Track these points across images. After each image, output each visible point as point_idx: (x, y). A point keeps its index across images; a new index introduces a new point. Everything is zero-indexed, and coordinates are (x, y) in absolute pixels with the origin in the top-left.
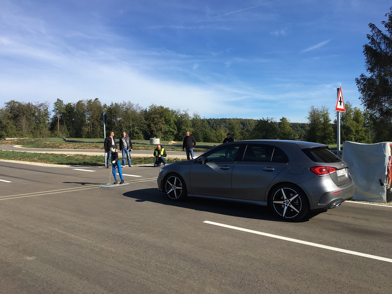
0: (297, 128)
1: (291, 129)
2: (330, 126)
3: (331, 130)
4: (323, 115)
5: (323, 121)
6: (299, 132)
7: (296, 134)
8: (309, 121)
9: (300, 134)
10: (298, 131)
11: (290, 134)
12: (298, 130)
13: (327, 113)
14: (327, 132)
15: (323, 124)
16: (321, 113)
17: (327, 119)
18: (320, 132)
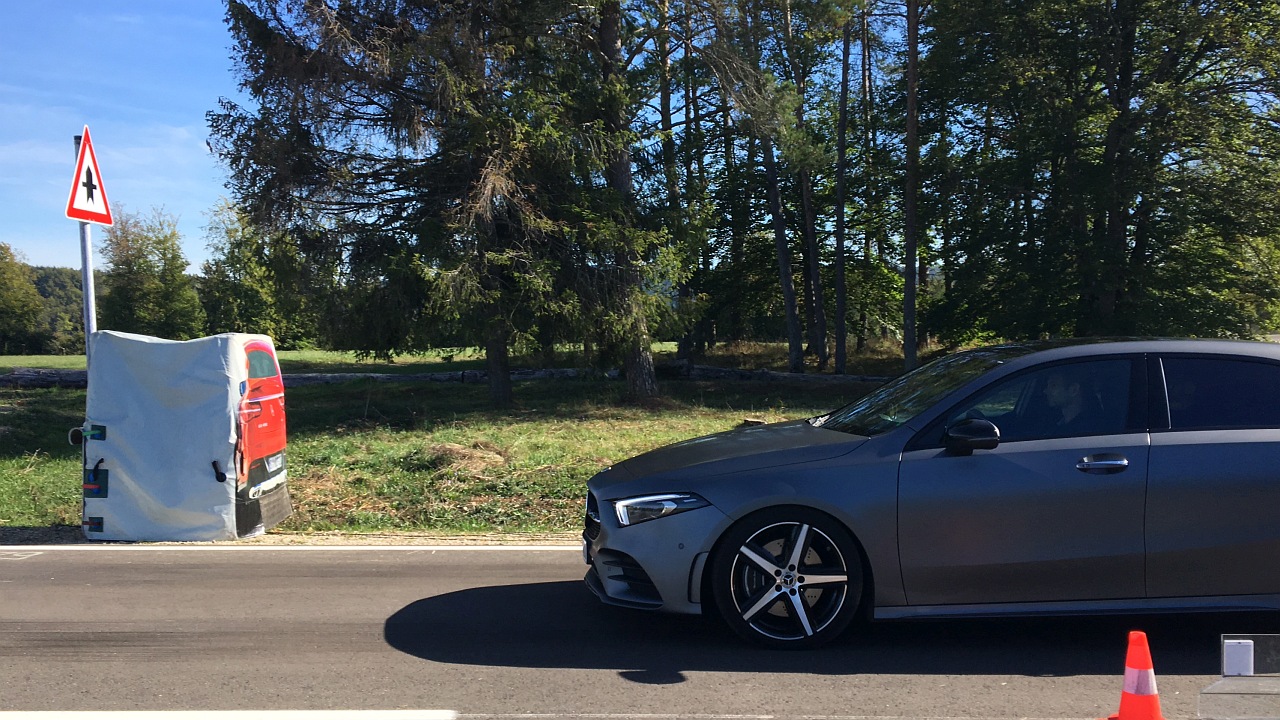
0: (63, 287)
1: (33, 289)
2: (185, 284)
3: (193, 298)
4: (159, 242)
5: (161, 265)
6: (74, 306)
7: (62, 314)
8: (105, 261)
9: (77, 315)
10: (69, 301)
11: (27, 313)
12: (69, 298)
13: (173, 235)
14: (178, 306)
15: (162, 278)
16: (151, 235)
17: (175, 257)
18: (151, 306)
